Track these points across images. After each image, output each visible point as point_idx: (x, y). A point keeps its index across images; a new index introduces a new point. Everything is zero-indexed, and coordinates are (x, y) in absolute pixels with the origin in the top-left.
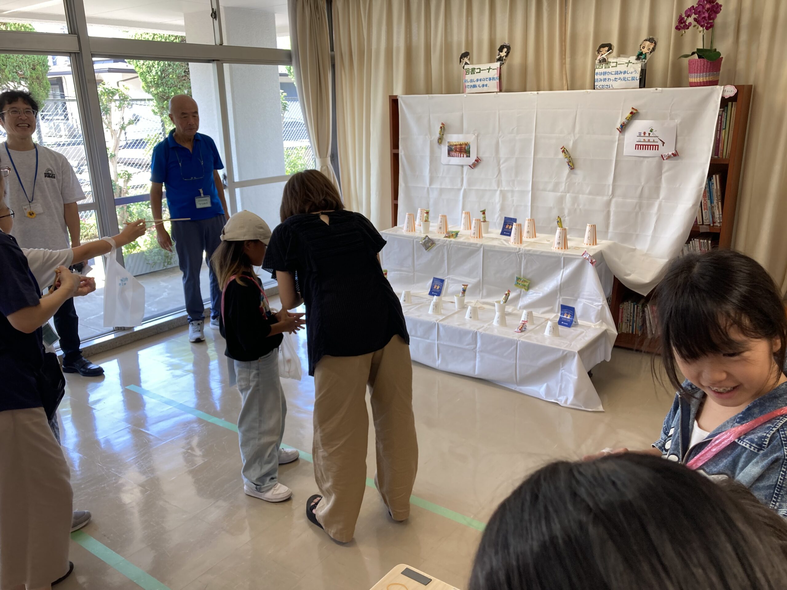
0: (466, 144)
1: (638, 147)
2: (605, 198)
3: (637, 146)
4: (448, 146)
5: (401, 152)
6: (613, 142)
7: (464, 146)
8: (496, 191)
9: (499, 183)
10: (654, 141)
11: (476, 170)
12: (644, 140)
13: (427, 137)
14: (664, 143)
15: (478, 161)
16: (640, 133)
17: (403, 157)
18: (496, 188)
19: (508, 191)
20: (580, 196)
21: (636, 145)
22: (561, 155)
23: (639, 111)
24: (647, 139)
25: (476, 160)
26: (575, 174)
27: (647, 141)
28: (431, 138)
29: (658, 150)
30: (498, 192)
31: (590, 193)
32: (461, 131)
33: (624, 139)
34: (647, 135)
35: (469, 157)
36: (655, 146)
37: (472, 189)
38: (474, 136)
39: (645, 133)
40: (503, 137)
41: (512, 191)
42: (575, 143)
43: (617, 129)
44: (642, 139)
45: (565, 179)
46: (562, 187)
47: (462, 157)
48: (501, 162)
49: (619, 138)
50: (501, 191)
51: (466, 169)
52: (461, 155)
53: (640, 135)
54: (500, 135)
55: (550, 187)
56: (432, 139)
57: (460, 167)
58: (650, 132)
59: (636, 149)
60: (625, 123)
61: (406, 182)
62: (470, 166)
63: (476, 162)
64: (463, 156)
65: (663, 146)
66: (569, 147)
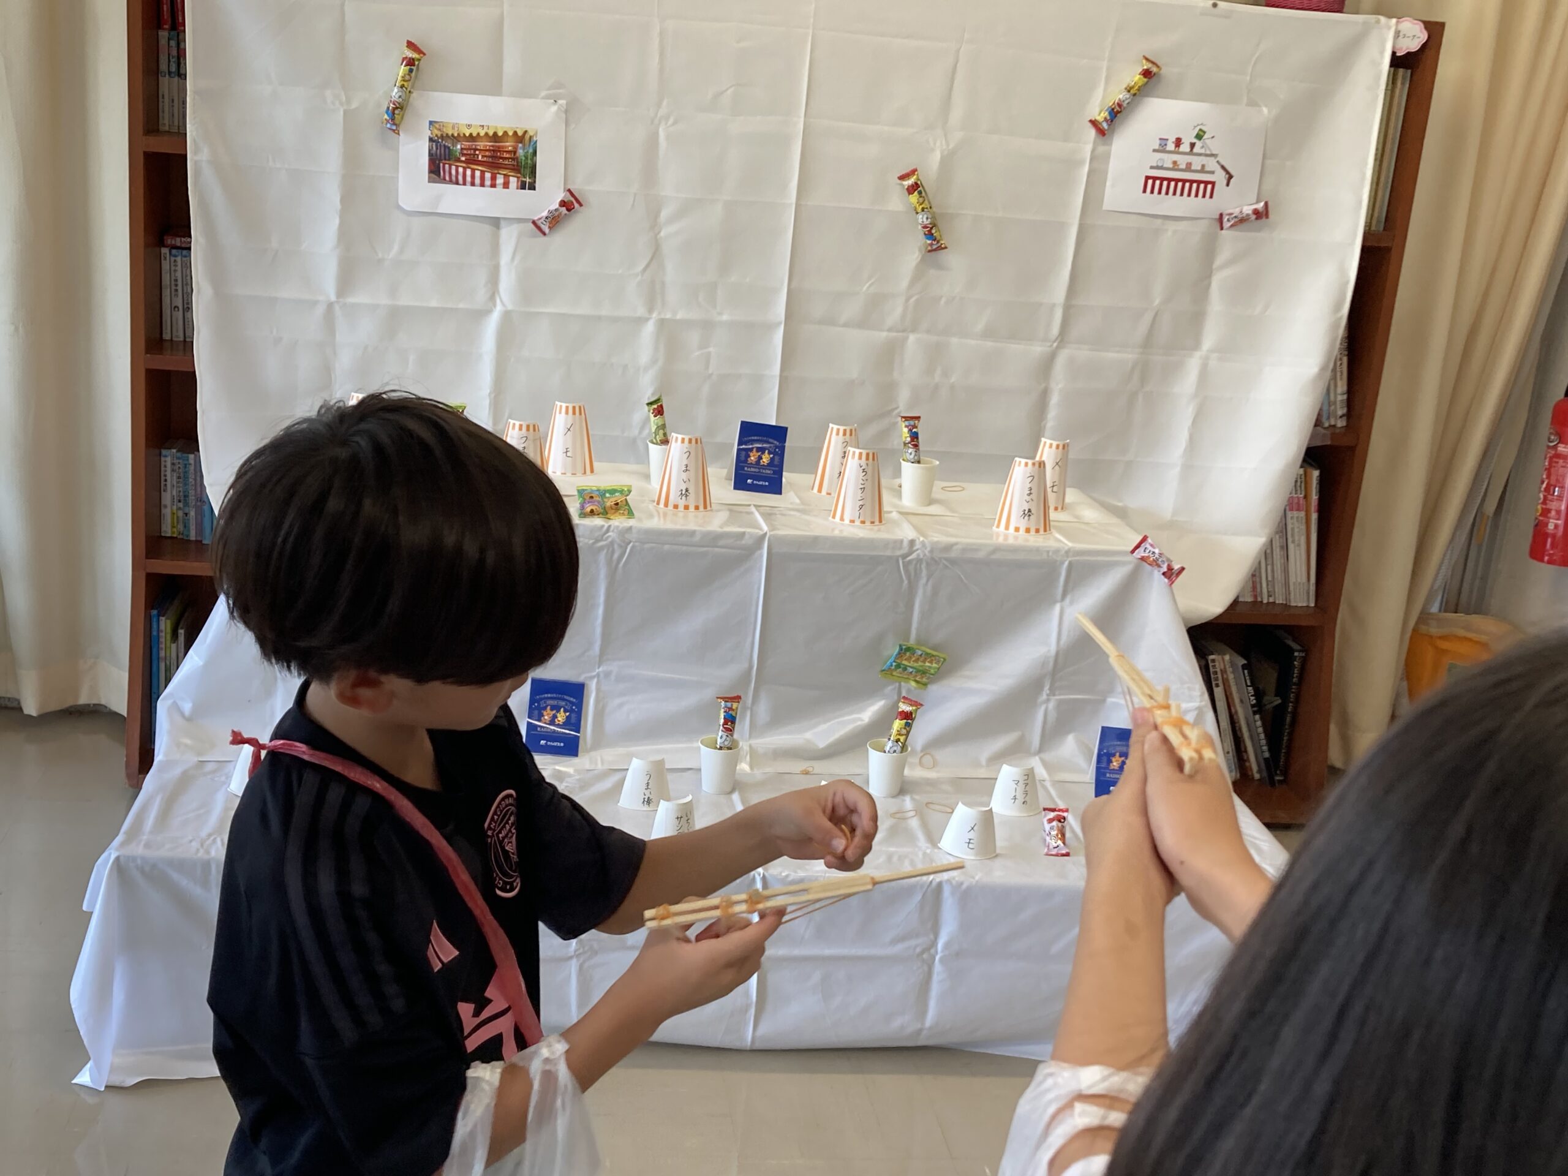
0: (520, 138)
1: (1154, 183)
2: (1038, 349)
3: (1150, 182)
4: (431, 140)
5: (196, 152)
6: (1072, 164)
7: (509, 145)
8: (641, 321)
9: (653, 295)
10: (1203, 170)
11: (559, 239)
12: (1175, 163)
13: (328, 93)
14: (1230, 177)
15: (570, 204)
16: (1164, 141)
17: (208, 173)
18: (641, 311)
19: (688, 324)
20: (954, 340)
21: (1147, 178)
22: (898, 202)
23: (1164, 71)
24: (1182, 160)
25: (563, 204)
26: (940, 267)
27: (1183, 166)
28: (349, 101)
29: (1211, 197)
30: (650, 328)
31: (988, 333)
32: (492, 85)
33: (1107, 157)
34: (1185, 147)
35: (532, 187)
36: (1206, 183)
37: (542, 313)
38: (554, 108)
39: (1178, 142)
40: (675, 123)
41: (707, 326)
42: (947, 162)
43: (1094, 123)
44: (1168, 160)
45: (904, 283)
46: (895, 312)
47: (500, 188)
48: (664, 214)
49: (1093, 151)
50: (662, 323)
51: (509, 236)
52: (494, 178)
53: (1162, 149)
54: (662, 111)
55: (851, 310)
56: (354, 105)
57: (487, 228)
58: (1194, 140)
59: (1144, 191)
60: (1125, 104)
61: (218, 280)
62: (534, 222)
63: (564, 210)
64: (506, 185)
65: (1228, 185)
66: (929, 174)
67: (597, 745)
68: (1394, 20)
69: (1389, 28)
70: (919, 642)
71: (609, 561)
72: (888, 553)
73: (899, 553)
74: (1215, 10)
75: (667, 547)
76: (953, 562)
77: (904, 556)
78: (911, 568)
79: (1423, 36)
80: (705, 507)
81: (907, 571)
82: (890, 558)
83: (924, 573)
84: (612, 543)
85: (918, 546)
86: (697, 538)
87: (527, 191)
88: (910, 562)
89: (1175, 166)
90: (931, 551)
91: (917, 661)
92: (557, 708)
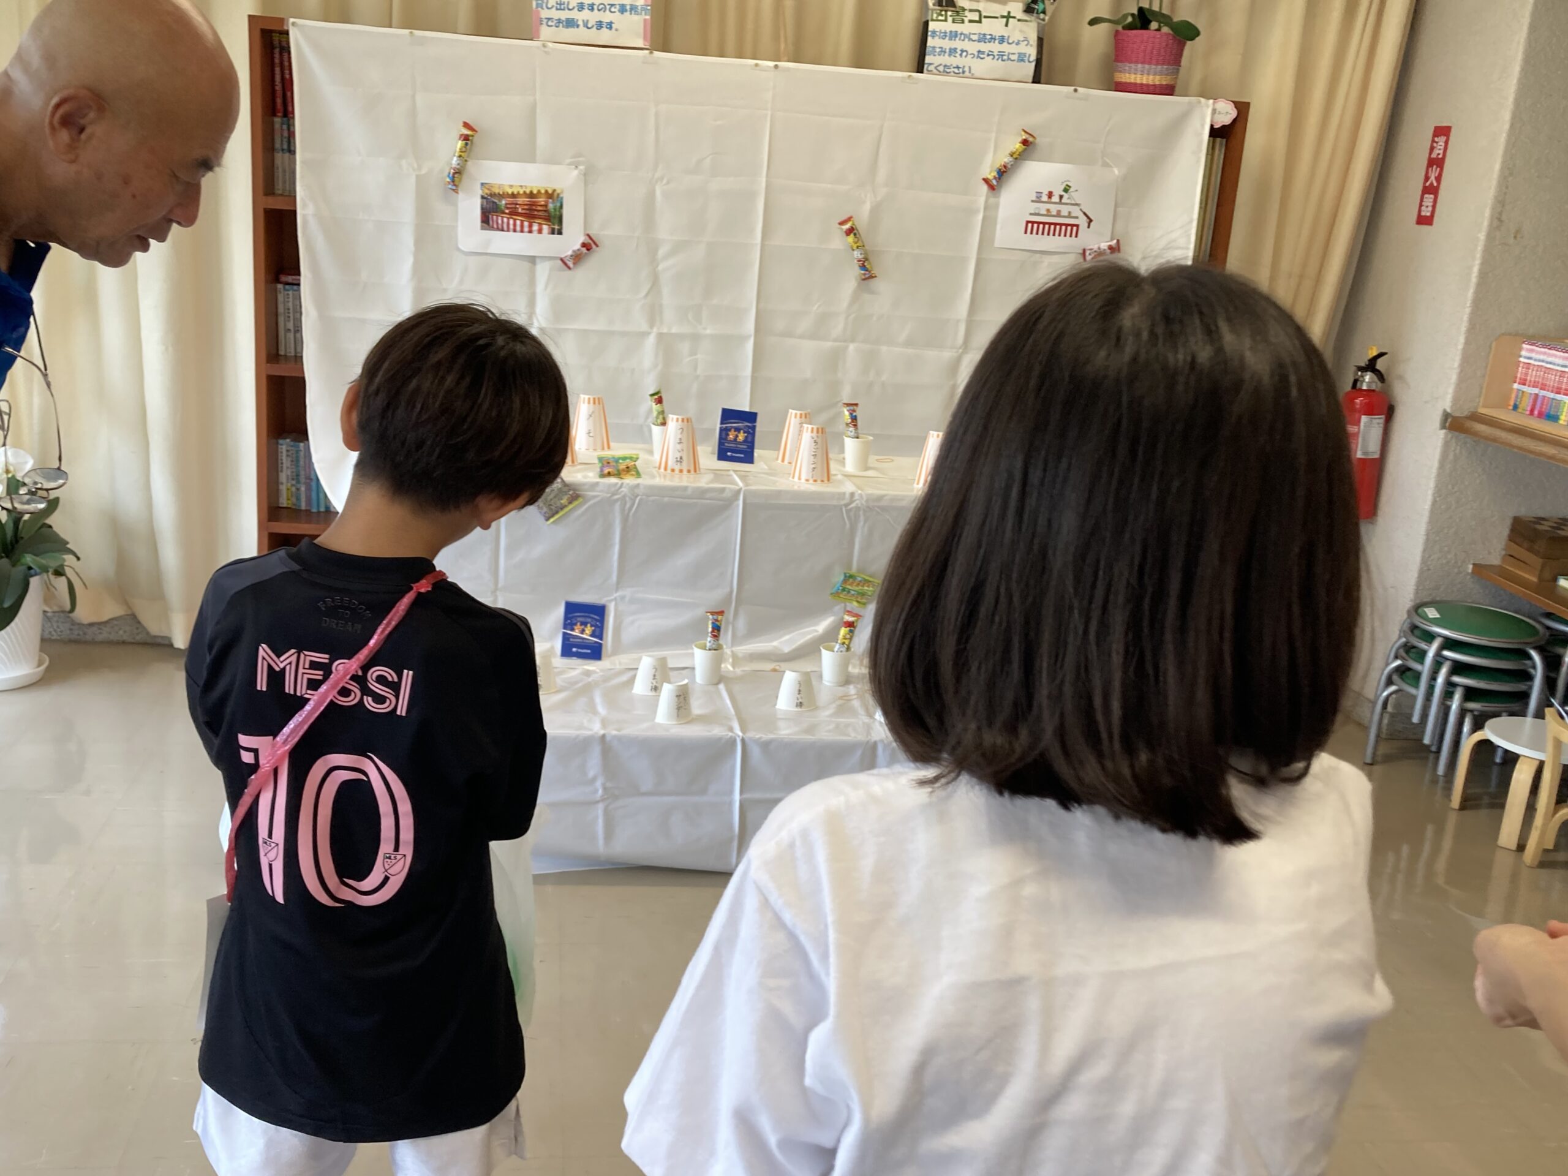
0: (550, 195)
1: (1033, 226)
2: (948, 355)
3: (1030, 225)
4: (483, 197)
5: (304, 206)
6: (971, 212)
7: (541, 200)
8: (644, 335)
9: (654, 314)
10: (1069, 216)
11: (581, 274)
12: (1048, 210)
13: (404, 162)
14: (1091, 221)
15: (589, 246)
16: (1039, 193)
17: (313, 224)
18: (644, 327)
19: (681, 337)
20: (884, 348)
21: (1028, 222)
22: (839, 242)
23: (1038, 141)
24: (1054, 209)
25: (584, 245)
26: (872, 292)
27: (1054, 213)
28: (420, 168)
29: (1076, 236)
30: (651, 340)
31: (909, 343)
32: (528, 156)
33: (997, 206)
34: (1055, 199)
35: (560, 233)
36: (1072, 226)
37: (568, 329)
38: (575, 173)
39: (1050, 195)
40: (668, 183)
41: (695, 338)
42: (876, 210)
43: (986, 180)
44: (1043, 208)
45: (845, 304)
46: (838, 327)
47: (535, 234)
48: (661, 252)
49: (986, 202)
50: (661, 336)
51: (543, 271)
52: (530, 226)
53: (1038, 200)
54: (658, 175)
55: (805, 325)
56: (423, 172)
57: (526, 265)
58: (1063, 193)
59: (1026, 233)
60: (1009, 166)
61: (322, 305)
62: (562, 260)
63: (584, 250)
64: (540, 231)
65: (1089, 227)
66: (862, 221)
67: (616, 652)
68: (1211, 101)
69: (1208, 106)
70: (859, 571)
71: (623, 510)
72: (835, 503)
73: (843, 502)
74: (1076, 94)
75: (666, 499)
76: (884, 509)
77: (846, 505)
78: (852, 514)
79: (1234, 113)
80: (695, 471)
81: (849, 518)
82: (835, 506)
83: (862, 518)
84: (624, 496)
85: (856, 497)
86: (689, 492)
87: (556, 236)
88: (851, 510)
89: (1048, 213)
90: (867, 501)
91: (858, 585)
92: (584, 624)
